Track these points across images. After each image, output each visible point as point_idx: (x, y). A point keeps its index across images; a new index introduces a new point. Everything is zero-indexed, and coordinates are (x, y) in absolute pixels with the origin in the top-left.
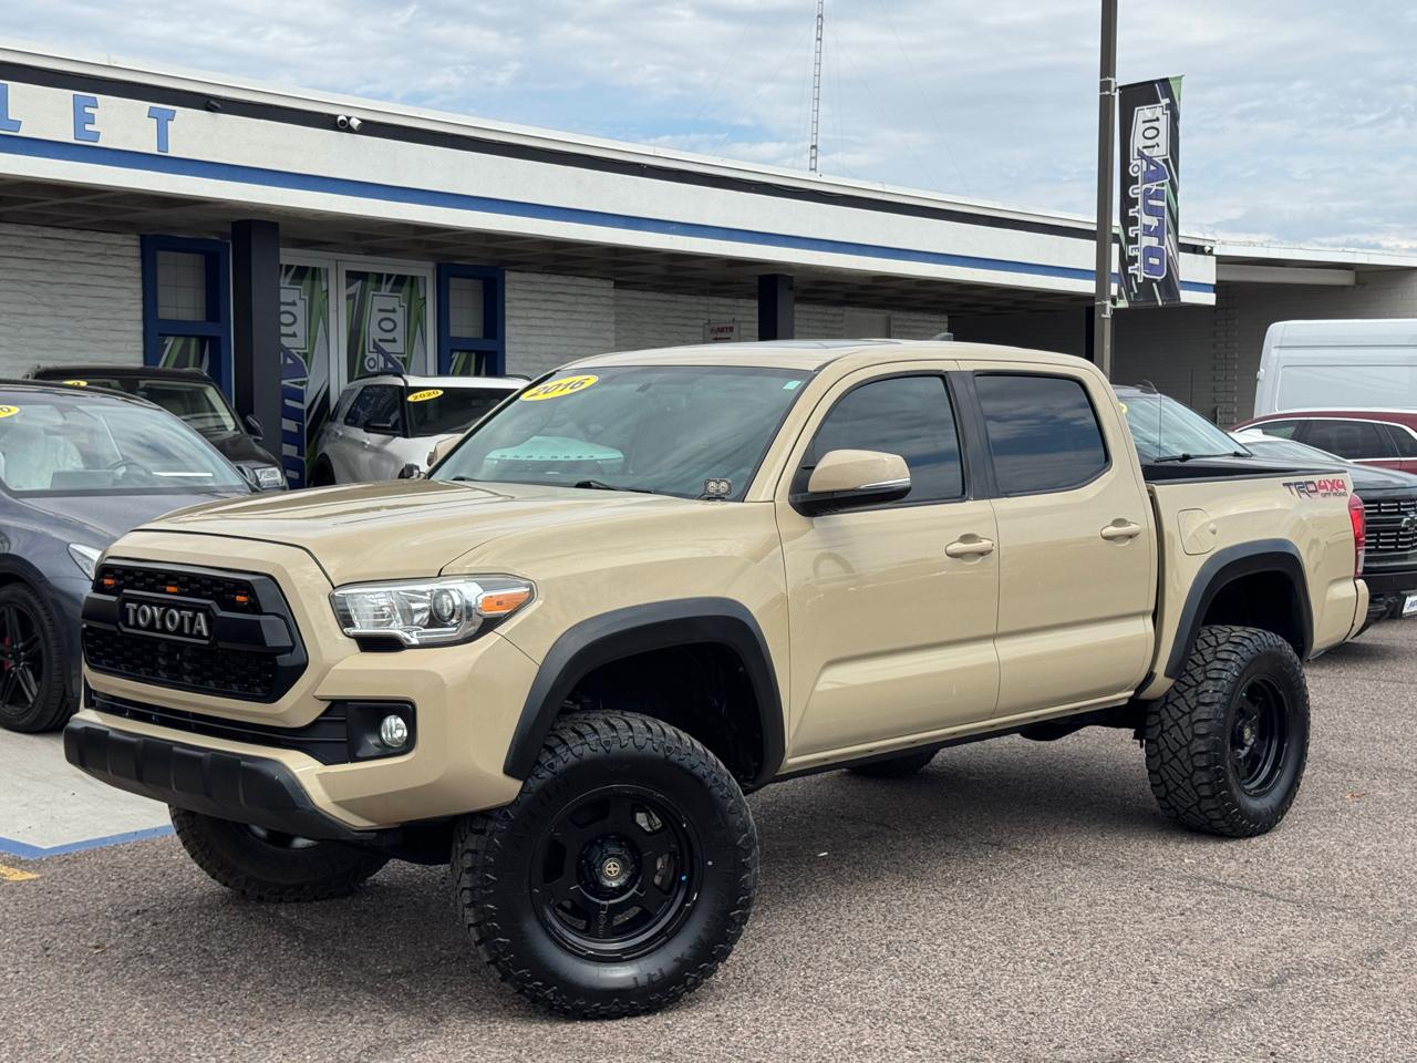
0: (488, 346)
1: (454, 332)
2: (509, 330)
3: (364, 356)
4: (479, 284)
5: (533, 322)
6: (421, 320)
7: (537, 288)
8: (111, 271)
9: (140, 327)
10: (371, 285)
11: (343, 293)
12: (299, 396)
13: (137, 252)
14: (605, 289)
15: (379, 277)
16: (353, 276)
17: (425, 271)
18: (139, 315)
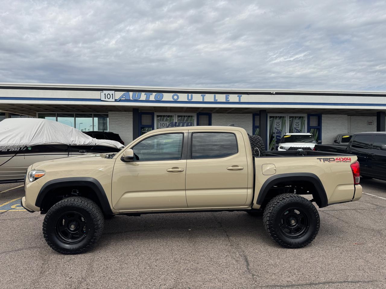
0: (319, 127)
1: (311, 125)
2: (323, 125)
3: (292, 130)
4: (317, 117)
5: (328, 123)
6: (304, 124)
7: (329, 117)
8: (248, 119)
9: (252, 127)
10: (294, 118)
11: (289, 120)
12: (280, 137)
13: (252, 116)
14: (346, 116)
15: (296, 117)
16: (290, 117)
17: (305, 115)
18: (252, 125)
